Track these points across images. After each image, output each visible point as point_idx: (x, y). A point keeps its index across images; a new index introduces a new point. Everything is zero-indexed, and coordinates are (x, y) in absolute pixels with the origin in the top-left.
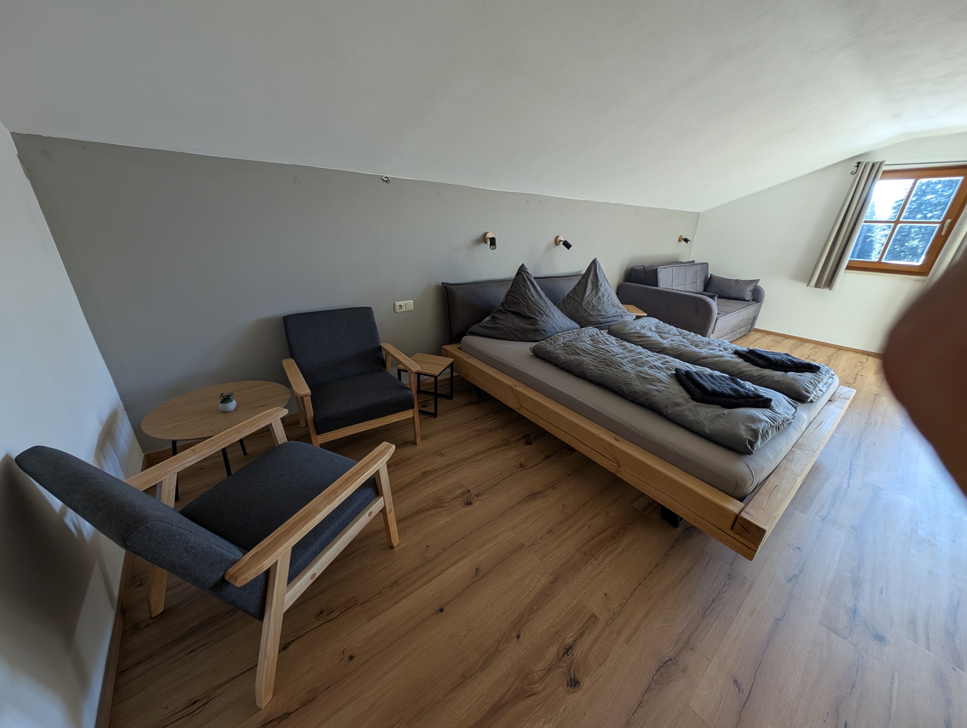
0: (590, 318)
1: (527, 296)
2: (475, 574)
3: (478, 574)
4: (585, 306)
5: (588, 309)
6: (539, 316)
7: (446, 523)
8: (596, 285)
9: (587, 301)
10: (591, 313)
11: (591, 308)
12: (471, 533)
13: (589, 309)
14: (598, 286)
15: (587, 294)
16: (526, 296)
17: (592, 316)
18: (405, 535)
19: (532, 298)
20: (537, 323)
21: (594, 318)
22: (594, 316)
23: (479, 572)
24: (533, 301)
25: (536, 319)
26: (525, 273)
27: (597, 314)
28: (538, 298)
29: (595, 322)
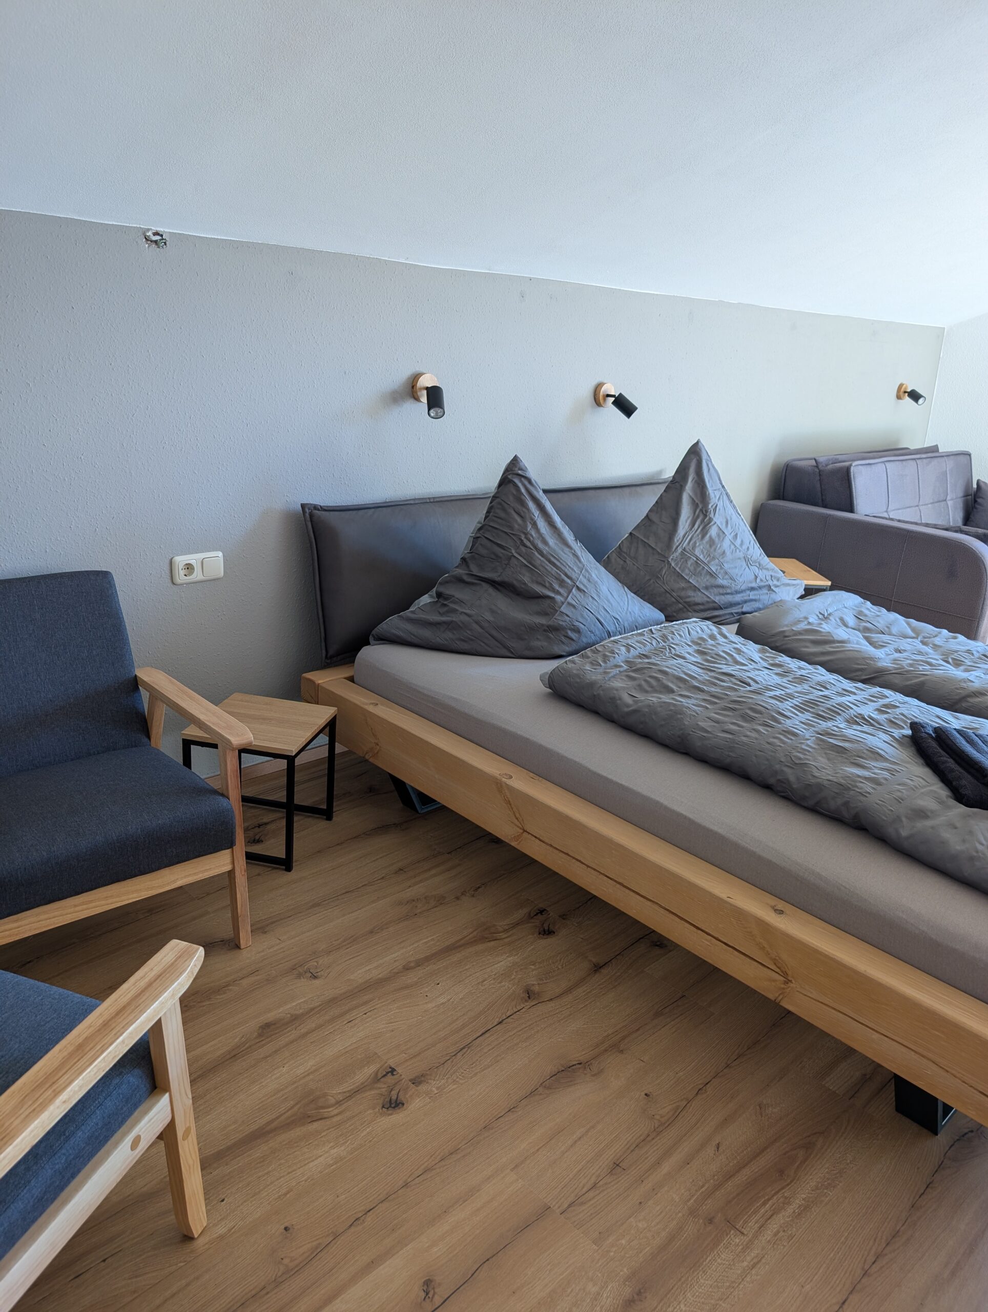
0: (690, 593)
1: (529, 541)
2: (423, 1294)
3: (430, 1295)
4: (677, 564)
5: (683, 571)
6: (561, 590)
7: (336, 1163)
8: (701, 510)
9: (680, 550)
10: (691, 580)
11: (692, 568)
12: (406, 1185)
13: (687, 571)
14: (706, 511)
15: (681, 531)
16: (525, 541)
17: (695, 589)
18: (223, 1201)
19: (541, 545)
20: (557, 611)
21: (700, 594)
22: (699, 590)
23: (434, 1288)
24: (545, 552)
25: (552, 598)
26: (523, 479)
27: (708, 584)
28: (556, 544)
29: (703, 604)
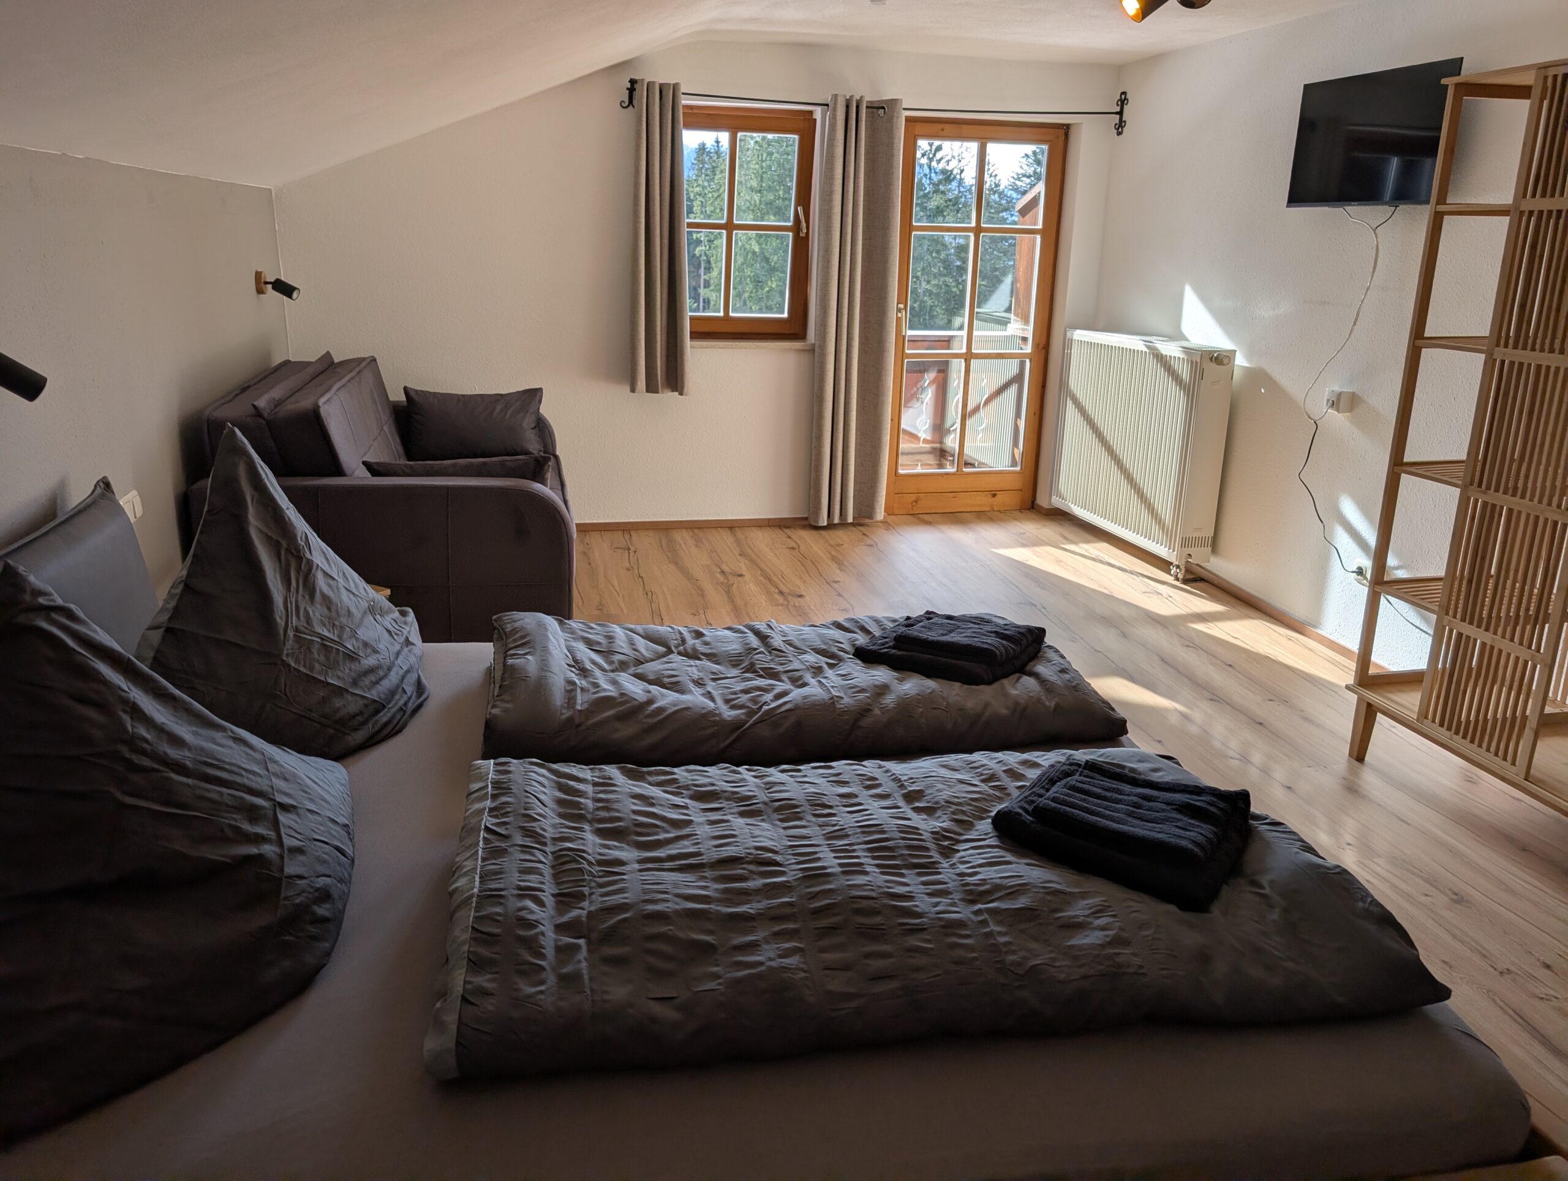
0: (338, 703)
4: (297, 661)
5: (312, 669)
8: (288, 550)
9: (291, 633)
10: (330, 681)
11: (322, 658)
13: (317, 665)
14: (298, 549)
15: (278, 597)
17: (341, 691)
19: (173, 753)
21: (350, 697)
22: (347, 691)
24: (189, 764)
27: (353, 674)
28: (195, 733)
29: (361, 713)
